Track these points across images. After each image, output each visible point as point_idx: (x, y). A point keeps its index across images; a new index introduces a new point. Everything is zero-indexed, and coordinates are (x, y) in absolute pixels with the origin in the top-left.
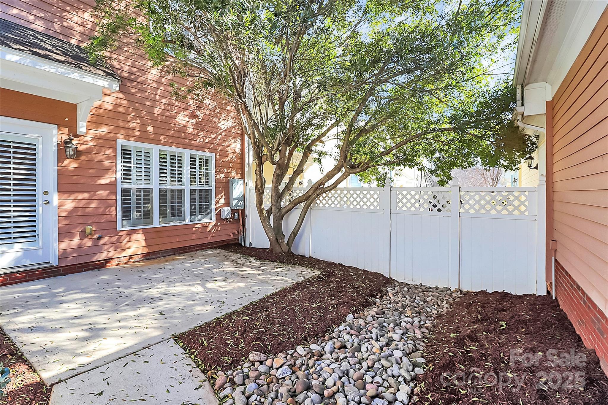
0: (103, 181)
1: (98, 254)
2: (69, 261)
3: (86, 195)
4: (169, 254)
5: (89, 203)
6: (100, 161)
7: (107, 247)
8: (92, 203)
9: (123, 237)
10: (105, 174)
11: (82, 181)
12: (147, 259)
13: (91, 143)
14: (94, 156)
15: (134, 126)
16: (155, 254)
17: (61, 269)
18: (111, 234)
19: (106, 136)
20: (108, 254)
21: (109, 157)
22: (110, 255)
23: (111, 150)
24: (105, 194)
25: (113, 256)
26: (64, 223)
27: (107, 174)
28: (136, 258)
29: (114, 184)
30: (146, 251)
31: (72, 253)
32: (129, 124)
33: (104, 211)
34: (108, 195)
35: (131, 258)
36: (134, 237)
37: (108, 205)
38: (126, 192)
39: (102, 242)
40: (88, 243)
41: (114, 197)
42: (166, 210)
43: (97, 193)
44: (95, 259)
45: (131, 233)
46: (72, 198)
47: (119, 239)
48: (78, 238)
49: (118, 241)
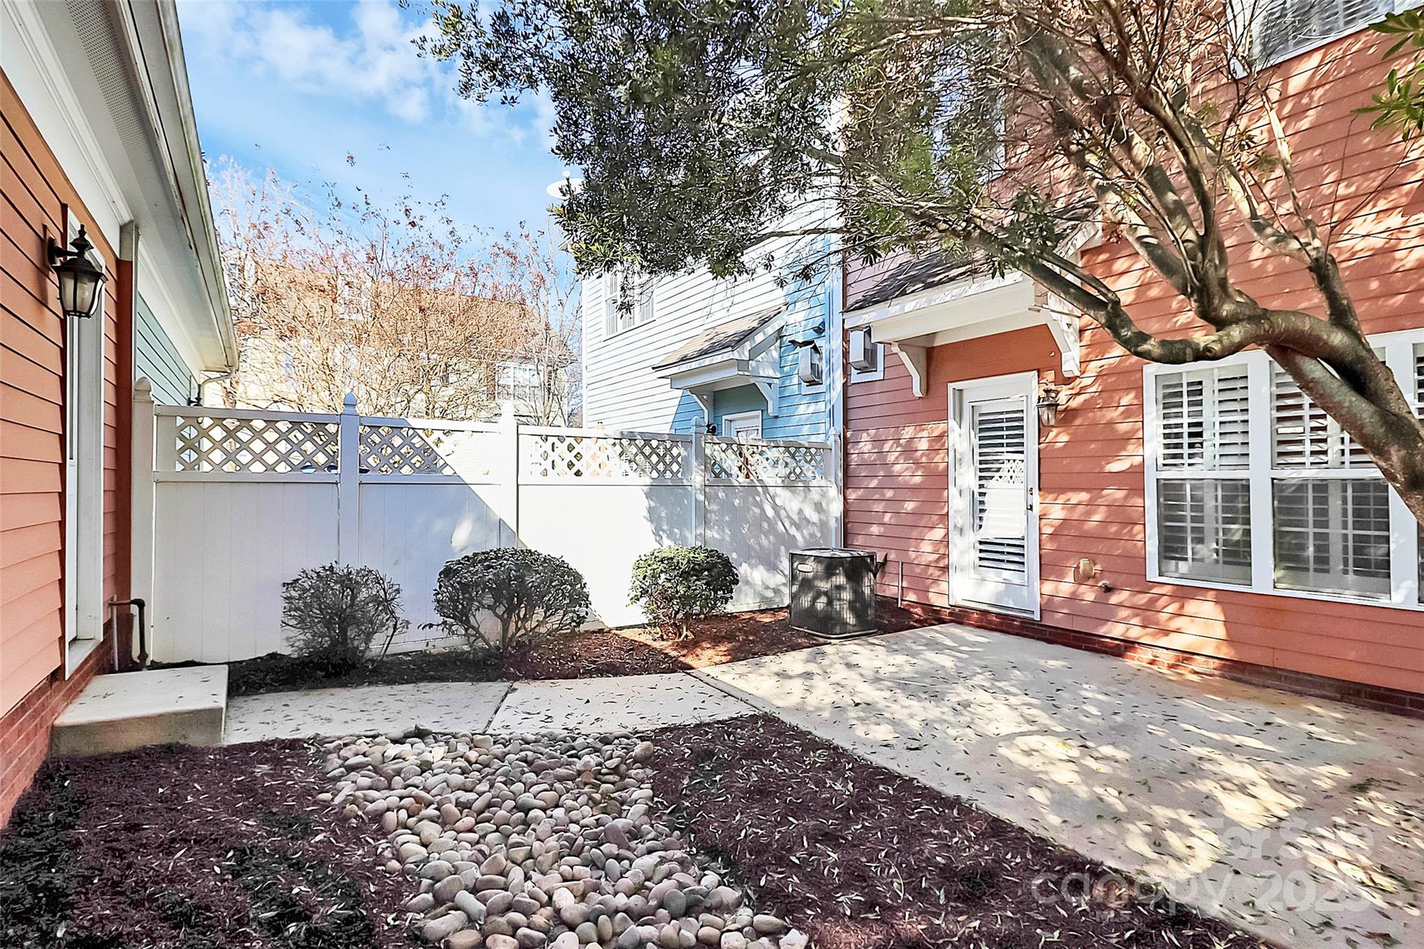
0: (1116, 466)
1: (1110, 623)
2: (1058, 620)
3: (1084, 496)
4: (1318, 692)
5: (1089, 513)
6: (1111, 423)
7: (1124, 613)
8: (1094, 512)
9: (1163, 601)
10: (1120, 450)
11: (1078, 468)
12: (1233, 679)
13: (1093, 389)
14: (1099, 414)
15: (1189, 320)
16: (1264, 673)
17: (1049, 630)
18: (1135, 587)
19: (1122, 365)
20: (1128, 630)
21: (1128, 413)
22: (1134, 633)
23: (1132, 395)
24: (1120, 494)
25: (1139, 638)
26: (1048, 546)
27: (1124, 449)
28: (1199, 664)
29: (1137, 472)
30: (1226, 652)
31: (1062, 605)
32: (1176, 319)
33: (1119, 532)
34: (1126, 497)
35: (1187, 659)
36: (1192, 607)
37: (1128, 519)
38: (1169, 490)
39: (1115, 599)
40: (1088, 594)
41: (1139, 502)
42: (1303, 547)
43: (1105, 492)
44: (1101, 631)
45: (1183, 594)
46: (1061, 500)
47: (1153, 601)
48: (1070, 577)
49: (1150, 607)
